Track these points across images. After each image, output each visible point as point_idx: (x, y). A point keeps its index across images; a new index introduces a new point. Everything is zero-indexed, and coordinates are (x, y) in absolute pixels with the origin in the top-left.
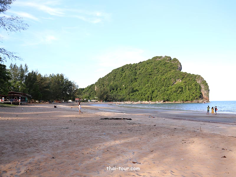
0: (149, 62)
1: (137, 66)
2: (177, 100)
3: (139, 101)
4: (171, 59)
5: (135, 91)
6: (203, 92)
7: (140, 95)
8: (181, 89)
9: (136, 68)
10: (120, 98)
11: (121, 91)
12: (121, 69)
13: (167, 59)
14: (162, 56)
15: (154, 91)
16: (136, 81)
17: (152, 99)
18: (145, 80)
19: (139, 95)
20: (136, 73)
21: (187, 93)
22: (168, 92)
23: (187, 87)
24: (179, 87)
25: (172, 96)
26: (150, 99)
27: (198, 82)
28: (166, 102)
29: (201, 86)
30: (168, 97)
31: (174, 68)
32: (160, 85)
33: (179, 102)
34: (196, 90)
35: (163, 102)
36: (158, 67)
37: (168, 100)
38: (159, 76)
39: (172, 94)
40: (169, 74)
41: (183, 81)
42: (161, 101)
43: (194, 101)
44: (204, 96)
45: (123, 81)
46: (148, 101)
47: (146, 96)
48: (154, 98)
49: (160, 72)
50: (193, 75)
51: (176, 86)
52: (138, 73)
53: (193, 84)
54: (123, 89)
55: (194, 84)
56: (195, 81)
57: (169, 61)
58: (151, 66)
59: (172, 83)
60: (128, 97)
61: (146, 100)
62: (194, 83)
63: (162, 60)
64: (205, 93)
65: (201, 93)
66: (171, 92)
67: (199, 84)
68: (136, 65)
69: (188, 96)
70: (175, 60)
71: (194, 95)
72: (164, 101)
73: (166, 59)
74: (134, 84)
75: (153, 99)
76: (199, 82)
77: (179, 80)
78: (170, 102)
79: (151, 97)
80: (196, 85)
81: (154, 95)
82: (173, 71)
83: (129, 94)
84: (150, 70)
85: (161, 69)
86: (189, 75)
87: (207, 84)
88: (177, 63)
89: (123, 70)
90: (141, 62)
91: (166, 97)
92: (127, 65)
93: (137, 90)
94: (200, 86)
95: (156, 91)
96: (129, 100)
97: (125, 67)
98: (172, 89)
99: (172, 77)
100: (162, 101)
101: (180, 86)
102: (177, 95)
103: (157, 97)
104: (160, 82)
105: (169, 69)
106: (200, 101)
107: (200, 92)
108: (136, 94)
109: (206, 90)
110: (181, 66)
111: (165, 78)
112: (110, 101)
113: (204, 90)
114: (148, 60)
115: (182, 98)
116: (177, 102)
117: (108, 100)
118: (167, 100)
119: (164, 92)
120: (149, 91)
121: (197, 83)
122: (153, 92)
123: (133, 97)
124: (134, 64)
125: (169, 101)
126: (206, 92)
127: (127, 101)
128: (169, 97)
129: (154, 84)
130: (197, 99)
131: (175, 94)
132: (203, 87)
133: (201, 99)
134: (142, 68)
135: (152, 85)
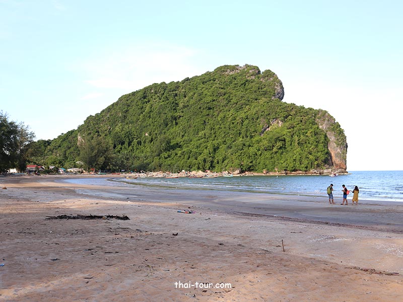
0: (207, 79)
1: (178, 87)
2: (272, 170)
3: (183, 171)
4: (259, 72)
5: (173, 148)
6: (334, 149)
7: (186, 156)
8: (281, 144)
9: (177, 92)
10: (137, 163)
11: (141, 147)
12: (140, 94)
13: (250, 71)
14: (238, 66)
15: (218, 148)
16: (177, 124)
17: (214, 167)
18: (197, 121)
19: (182, 157)
20: (177, 104)
21: (295, 152)
22: (252, 150)
23: (296, 138)
24: (277, 139)
25: (261, 160)
26: (208, 165)
27: (320, 127)
28: (246, 173)
29: (328, 136)
30: (251, 162)
31: (265, 93)
32: (233, 132)
33: (277, 174)
34: (317, 146)
35: (240, 173)
36: (228, 90)
37: (252, 168)
38: (232, 111)
39: (261, 155)
40: (254, 107)
41: (287, 124)
42: (233, 171)
43: (311, 171)
44: (334, 159)
45: (144, 124)
46: (204, 171)
47: (199, 158)
48: (218, 163)
49: (232, 103)
50: (311, 109)
51: (270, 136)
52: (181, 105)
53: (309, 132)
54: (145, 142)
55: (311, 130)
56: (314, 123)
57: (253, 77)
58: (212, 89)
59: (260, 128)
60: (156, 160)
61: (199, 168)
62: (311, 128)
63: (238, 73)
64: (338, 153)
65: (328, 153)
66: (259, 150)
67: (322, 131)
68: (176, 86)
69: (298, 158)
70: (269, 74)
71: (311, 157)
72: (242, 172)
73: (248, 73)
74: (172, 130)
75: (217, 166)
76: (323, 126)
77: (278, 123)
78: (256, 174)
79: (212, 162)
80: (316, 134)
81: (219, 156)
82: (263, 100)
83: (159, 155)
84: (210, 99)
85: (235, 95)
86: (301, 110)
87: (341, 132)
88: (274, 81)
89: (145, 97)
90: (187, 79)
91: (246, 162)
92: (155, 85)
93: (177, 144)
94: (326, 136)
95: (223, 147)
96: (159, 167)
97: (151, 90)
98: (261, 144)
99: (261, 114)
100: (238, 171)
101: (279, 135)
102: (272, 158)
103: (226, 162)
104: (232, 125)
105: (253, 96)
106: (325, 171)
107: (326, 151)
108: (176, 154)
109: (339, 144)
110: (282, 88)
111: (244, 116)
112: (113, 171)
113: (335, 145)
114: (205, 74)
115: (284, 165)
116: (271, 174)
117: (108, 167)
118: (250, 169)
119: (242, 149)
120: (206, 148)
121: (318, 128)
122: (215, 149)
123: (168, 161)
124: (171, 83)
125: (253, 170)
126: (339, 150)
127: (154, 170)
128: (254, 162)
129: (220, 131)
130: (318, 166)
131: (268, 154)
132: (332, 138)
133: (328, 166)
134: (192, 93)
135: (215, 133)
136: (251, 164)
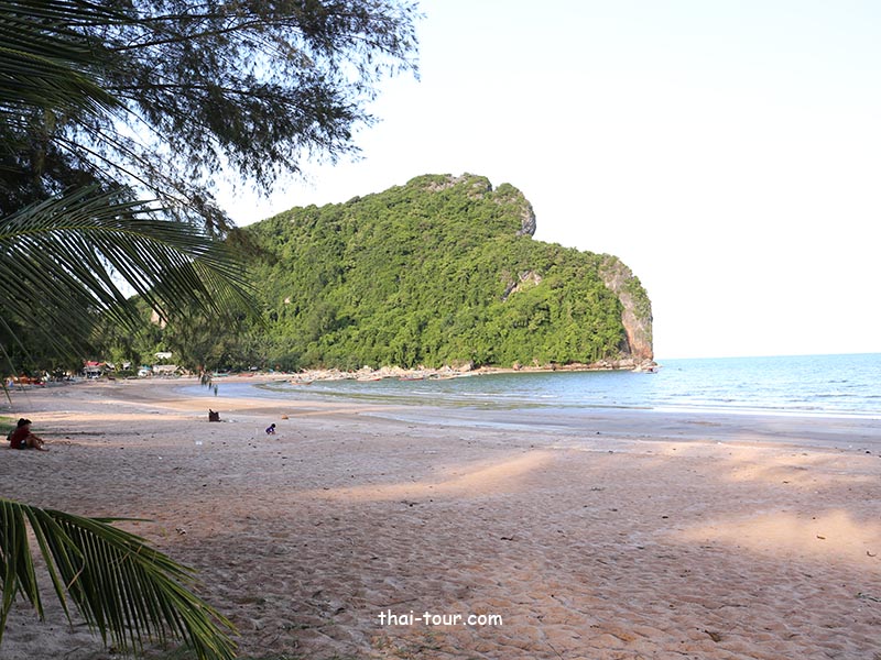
0: (395, 199)
1: (341, 214)
2: (528, 362)
3: (366, 367)
4: (490, 186)
5: (341, 324)
6: (631, 324)
7: (370, 340)
8: (540, 317)
9: (339, 223)
10: (274, 355)
11: (278, 324)
12: (269, 225)
13: (475, 186)
14: (450, 175)
15: (426, 324)
16: (344, 281)
17: (422, 359)
18: (382, 276)
19: (361, 341)
20: (342, 244)
21: (568, 330)
22: (492, 327)
23: (568, 305)
24: (537, 308)
25: (507, 344)
26: (410, 356)
27: (607, 285)
28: (483, 368)
29: (622, 302)
30: (491, 349)
31: (504, 225)
32: (451, 295)
33: (537, 369)
34: (604, 319)
35: (472, 369)
36: (438, 218)
37: (492, 360)
38: (447, 257)
39: (507, 336)
40: (489, 250)
41: (551, 280)
42: (460, 365)
43: (598, 363)
44: (632, 340)
45: (283, 282)
46: (405, 366)
47: (392, 344)
48: (428, 352)
49: (447, 243)
50: (589, 254)
51: (523, 300)
52: (351, 246)
53: (589, 295)
54: (284, 315)
55: (593, 291)
56: (596, 279)
57: (480, 197)
58: (408, 217)
59: (501, 287)
60: (313, 349)
61: (393, 362)
62: (593, 287)
63: (452, 189)
64: (639, 331)
65: (622, 331)
66: (503, 328)
67: (612, 292)
68: (336, 212)
69: (573, 341)
70: (508, 191)
71: (595, 337)
72: (475, 367)
73: (471, 188)
74: (335, 293)
75: (427, 356)
76: (612, 284)
77: (533, 278)
78: (499, 370)
79: (418, 350)
80: (601, 297)
81: (429, 338)
82: (501, 238)
83: (317, 339)
84: (405, 235)
85: (452, 229)
86: (571, 256)
87: (643, 294)
88: (517, 203)
89: (278, 233)
90: (357, 200)
91: (482, 349)
92: (297, 211)
93: (348, 318)
94: (618, 301)
95: (435, 324)
96: (319, 361)
97: (289, 219)
98: (506, 316)
99: (502, 262)
100: (468, 366)
101: (538, 300)
102: (526, 341)
103: (445, 349)
104: (449, 283)
105: (484, 231)
106: (622, 363)
107: (620, 327)
108: (349, 337)
109: (639, 315)
110: (533, 216)
111: (471, 268)
112: (238, 370)
113: (634, 318)
114: (390, 190)
115: (550, 353)
116: (527, 369)
117: (227, 363)
118: (488, 362)
119: (474, 326)
120: (404, 324)
121: (604, 287)
122: (422, 327)
123: (336, 350)
124: (327, 206)
125: (494, 363)
126: (640, 326)
127: (310, 366)
128: (496, 349)
129: (426, 293)
130: (609, 353)
131: (519, 334)
132: (628, 304)
133: (624, 355)
134: (369, 225)
135: (417, 298)
136: (490, 353)
